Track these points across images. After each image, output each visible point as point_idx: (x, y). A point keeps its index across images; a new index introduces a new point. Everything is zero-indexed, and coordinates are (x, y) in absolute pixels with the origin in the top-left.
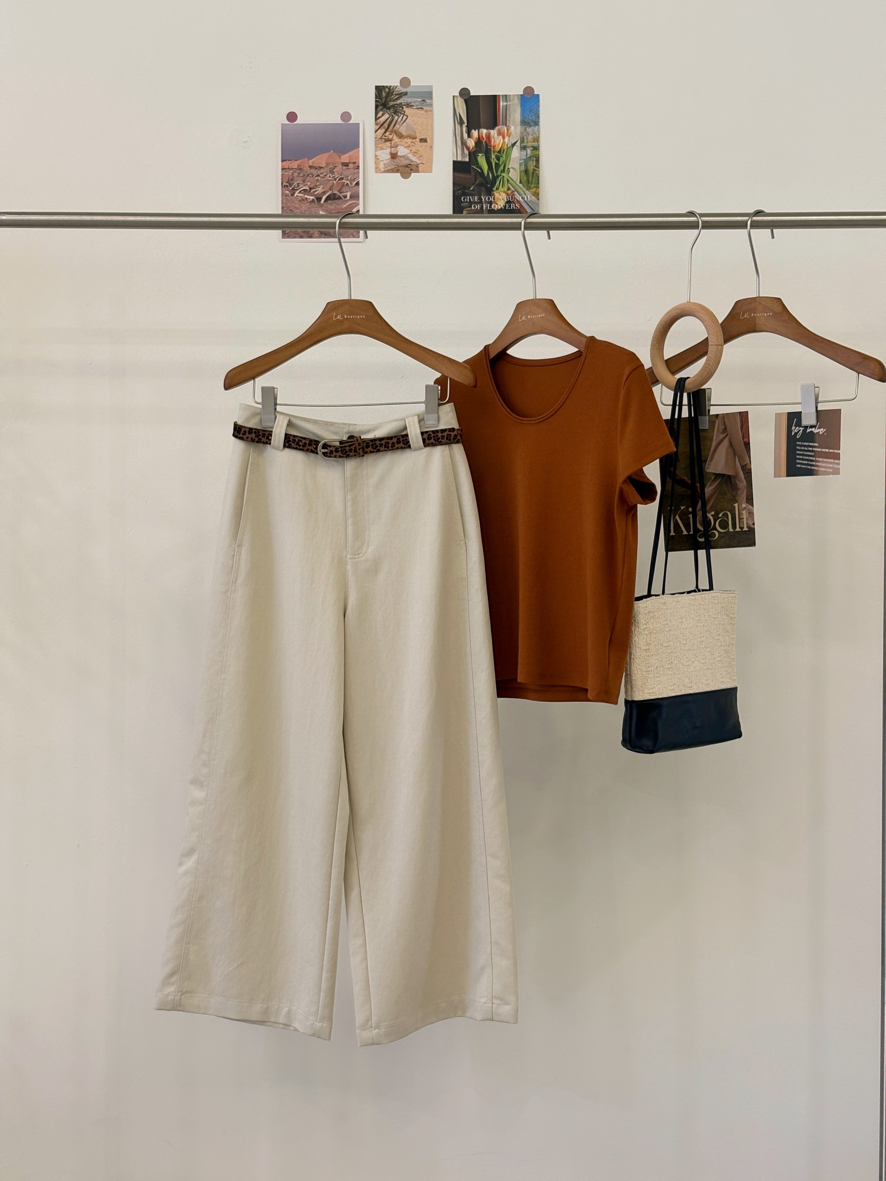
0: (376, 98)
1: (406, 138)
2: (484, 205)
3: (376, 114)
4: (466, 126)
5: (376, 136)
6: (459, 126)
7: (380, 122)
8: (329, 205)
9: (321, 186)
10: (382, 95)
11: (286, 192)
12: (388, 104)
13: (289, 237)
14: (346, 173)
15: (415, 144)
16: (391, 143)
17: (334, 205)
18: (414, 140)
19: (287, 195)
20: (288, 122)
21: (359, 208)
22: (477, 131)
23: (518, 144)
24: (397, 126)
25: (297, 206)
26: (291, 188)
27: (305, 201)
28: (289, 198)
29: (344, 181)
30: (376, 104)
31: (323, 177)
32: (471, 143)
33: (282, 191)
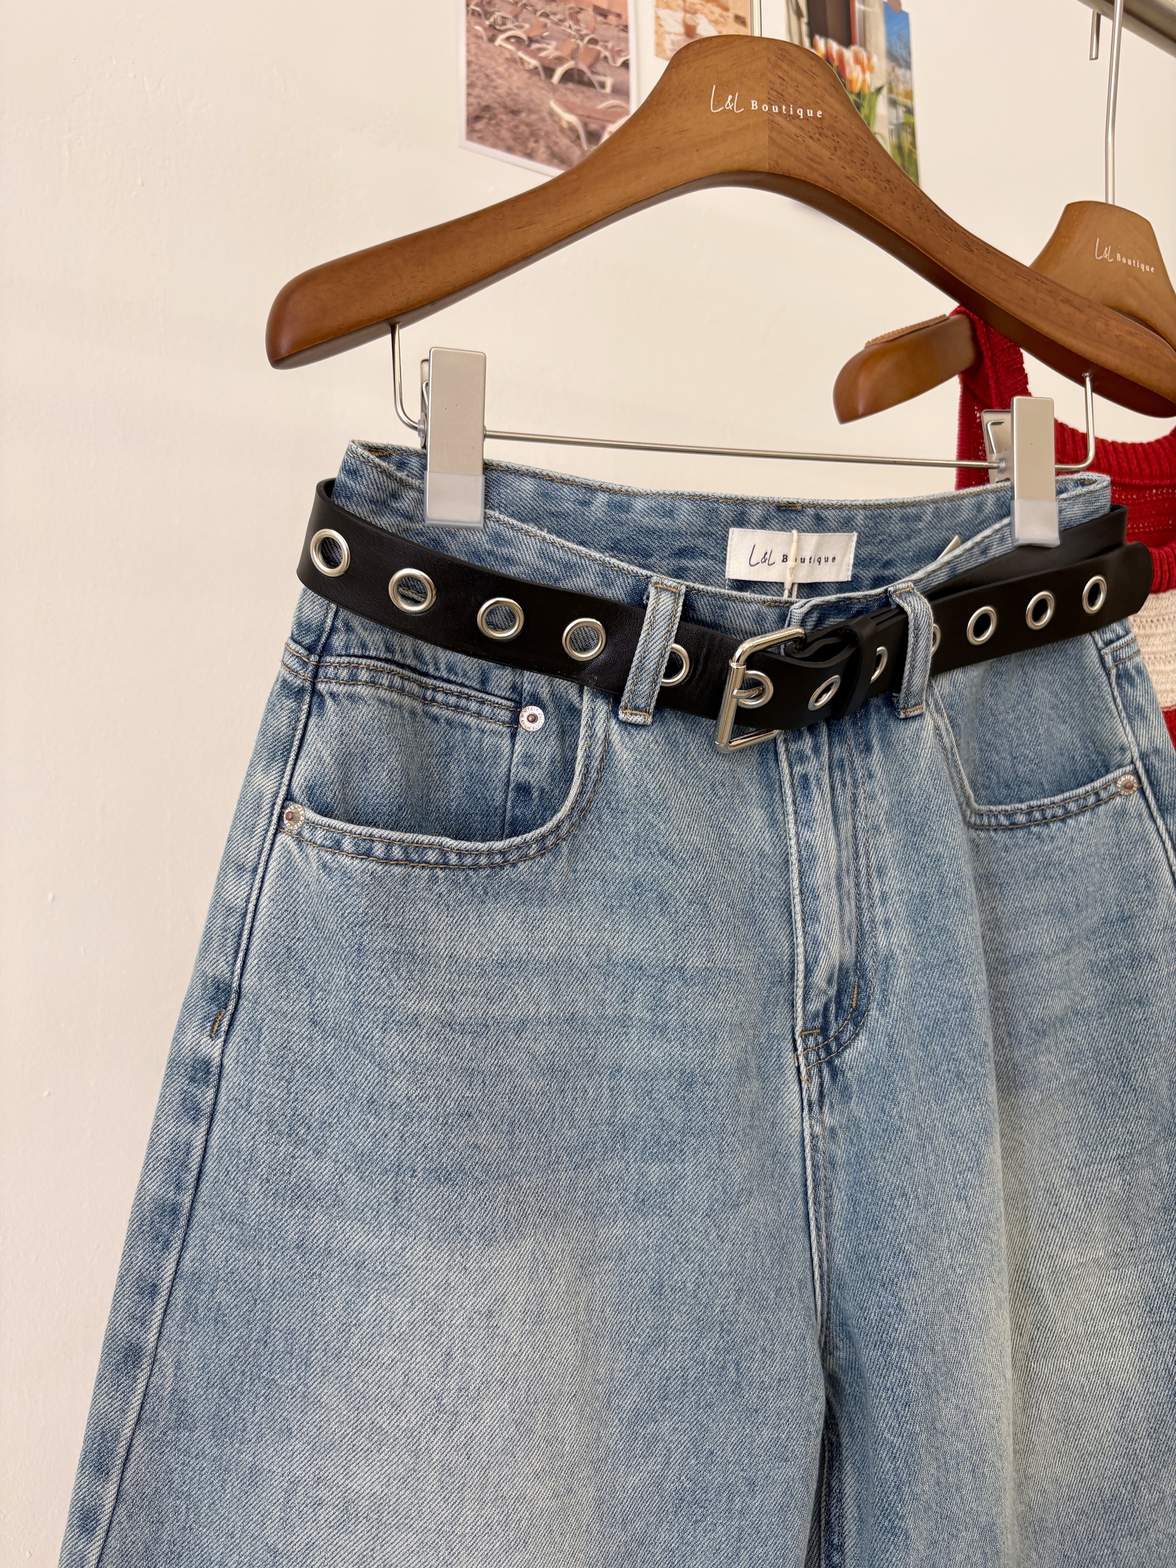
1: (710, 2)
4: (807, 23)
8: (569, 94)
9: (554, 43)
11: (478, 28)
13: (482, 140)
14: (603, 31)
15: (726, 21)
16: (684, 2)
17: (579, 95)
18: (725, 14)
19: (478, 37)
22: (823, 39)
23: (885, 91)
25: (501, 69)
26: (487, 23)
27: (519, 64)
28: (483, 45)
29: (598, 47)
31: (557, 24)
33: (468, 22)
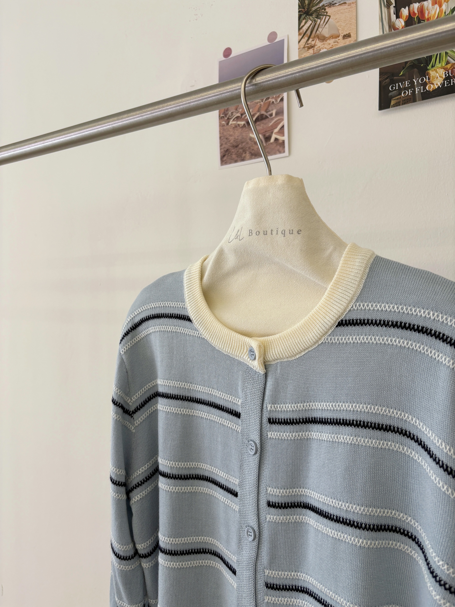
0: (299, 9)
1: (328, 39)
2: (417, 88)
3: (299, 24)
4: (394, 7)
5: (300, 46)
6: (386, 9)
7: (303, 32)
10: (305, 3)
11: (223, 122)
12: (311, 10)
13: (226, 163)
15: (338, 42)
16: (314, 50)
17: (262, 125)
18: (337, 39)
19: (223, 125)
20: (224, 59)
21: (283, 123)
22: (407, 8)
24: (320, 29)
25: (231, 133)
26: (226, 118)
27: (238, 127)
28: (225, 128)
29: (270, 100)
30: (299, 15)
32: (400, 23)
33: (220, 122)
